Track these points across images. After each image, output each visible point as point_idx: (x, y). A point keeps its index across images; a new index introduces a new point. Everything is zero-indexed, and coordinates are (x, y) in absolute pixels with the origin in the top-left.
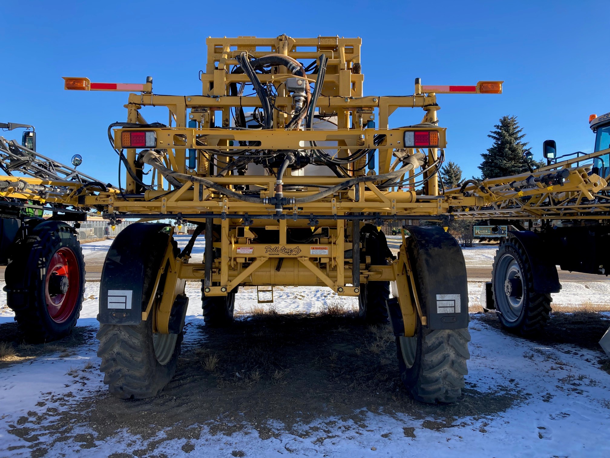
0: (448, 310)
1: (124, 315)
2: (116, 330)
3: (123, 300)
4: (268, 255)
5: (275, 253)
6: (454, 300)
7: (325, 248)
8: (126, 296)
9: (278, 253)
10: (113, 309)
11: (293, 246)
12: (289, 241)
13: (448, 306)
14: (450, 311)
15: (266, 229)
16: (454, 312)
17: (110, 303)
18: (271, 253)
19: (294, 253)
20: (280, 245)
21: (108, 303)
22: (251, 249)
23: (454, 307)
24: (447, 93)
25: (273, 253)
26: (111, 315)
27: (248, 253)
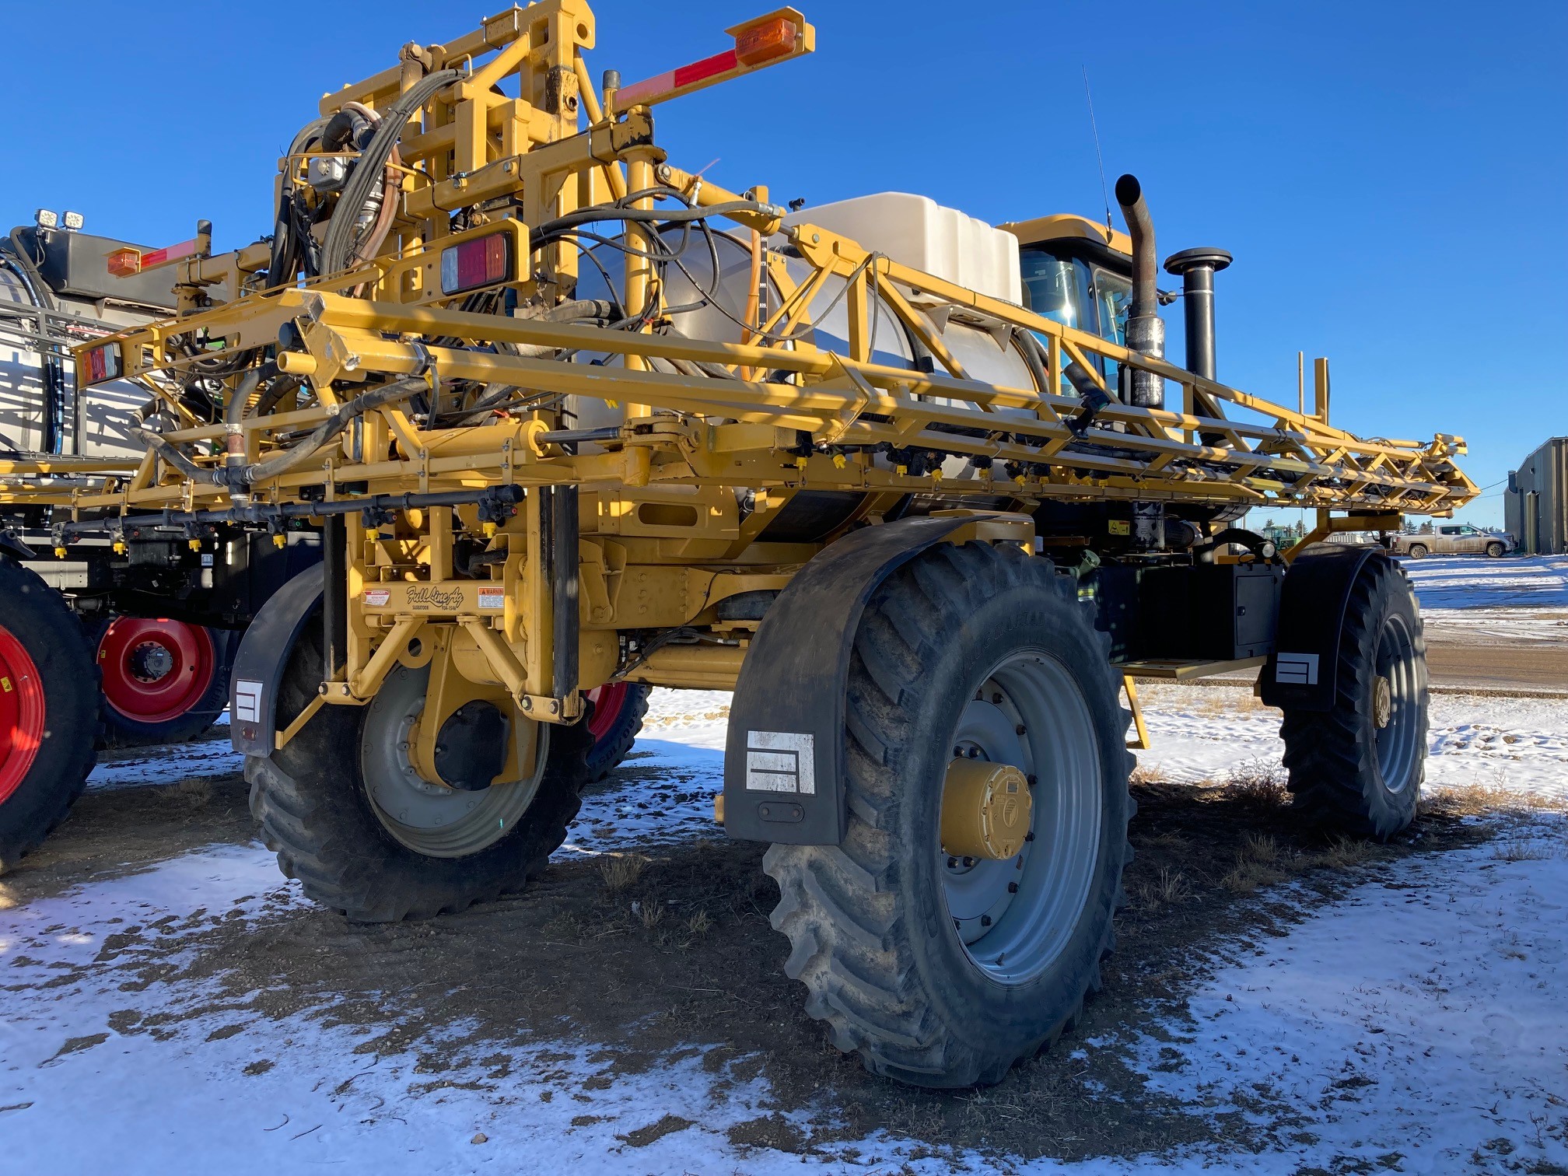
0: (779, 782)
4: (411, 610)
6: (796, 753)
8: (255, 696)
9: (426, 604)
11: (450, 587)
13: (779, 769)
14: (783, 784)
16: (795, 791)
17: (239, 707)
18: (416, 604)
19: (452, 604)
20: (431, 584)
22: (386, 593)
23: (797, 773)
24: (670, 96)
25: (419, 604)
27: (383, 604)
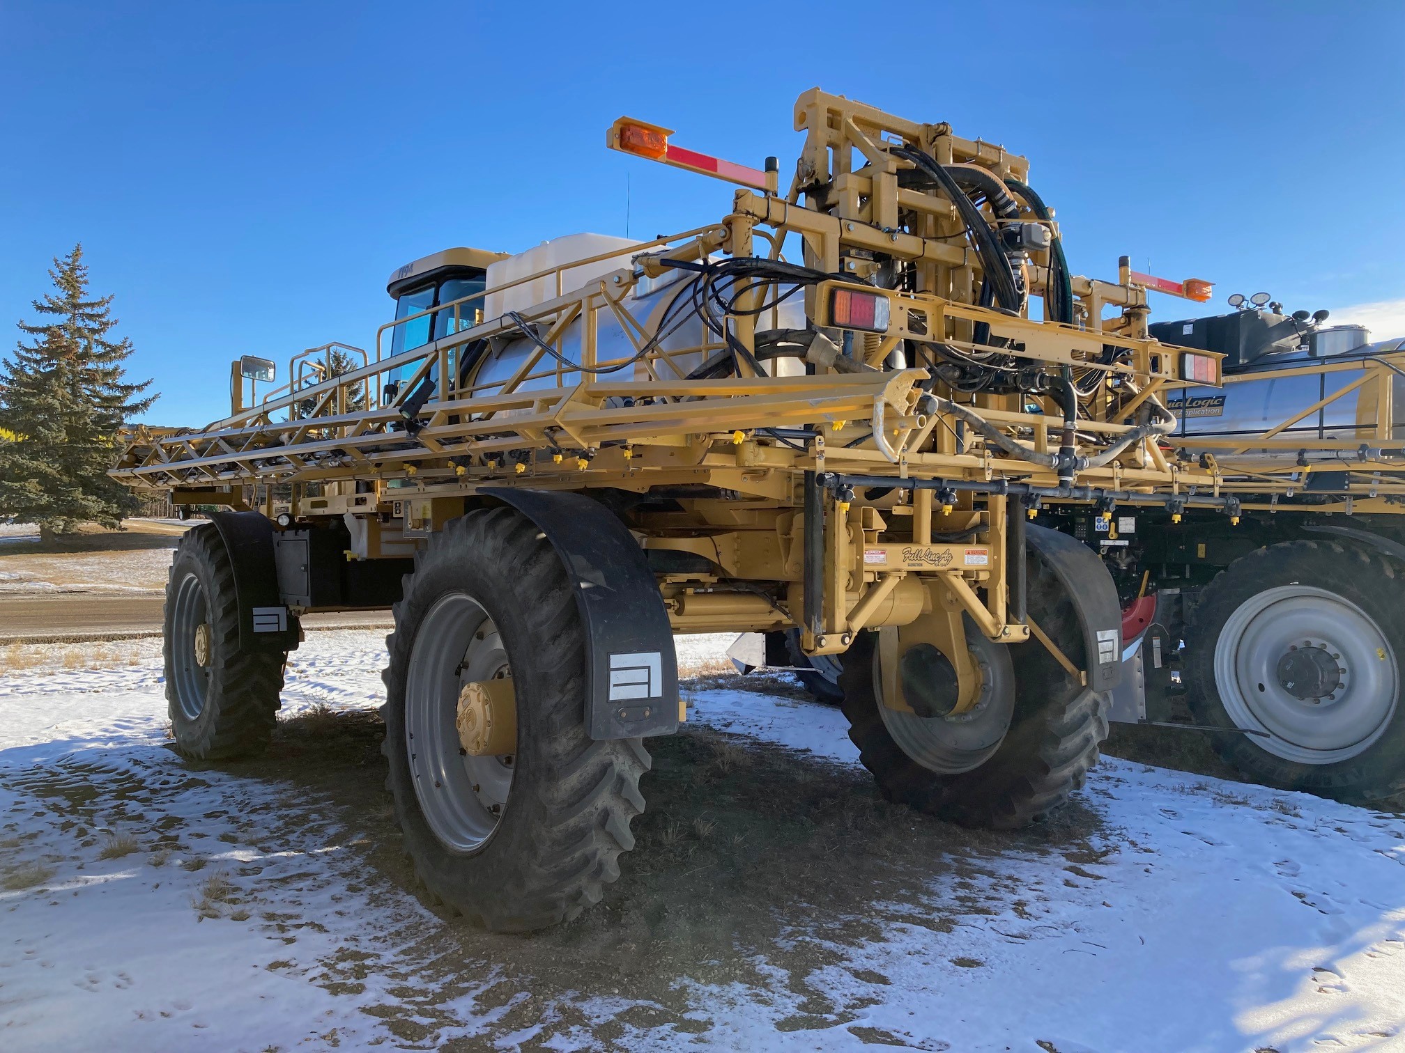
1: (647, 714)
2: (608, 754)
3: (642, 676)
4: (906, 567)
5: (917, 562)
7: (983, 553)
8: (649, 668)
9: (920, 562)
10: (619, 702)
11: (941, 549)
12: (935, 540)
15: (894, 513)
17: (615, 685)
18: (911, 562)
19: (943, 562)
20: (924, 546)
21: (611, 686)
22: (882, 553)
25: (914, 562)
26: (618, 715)
27: (879, 562)
